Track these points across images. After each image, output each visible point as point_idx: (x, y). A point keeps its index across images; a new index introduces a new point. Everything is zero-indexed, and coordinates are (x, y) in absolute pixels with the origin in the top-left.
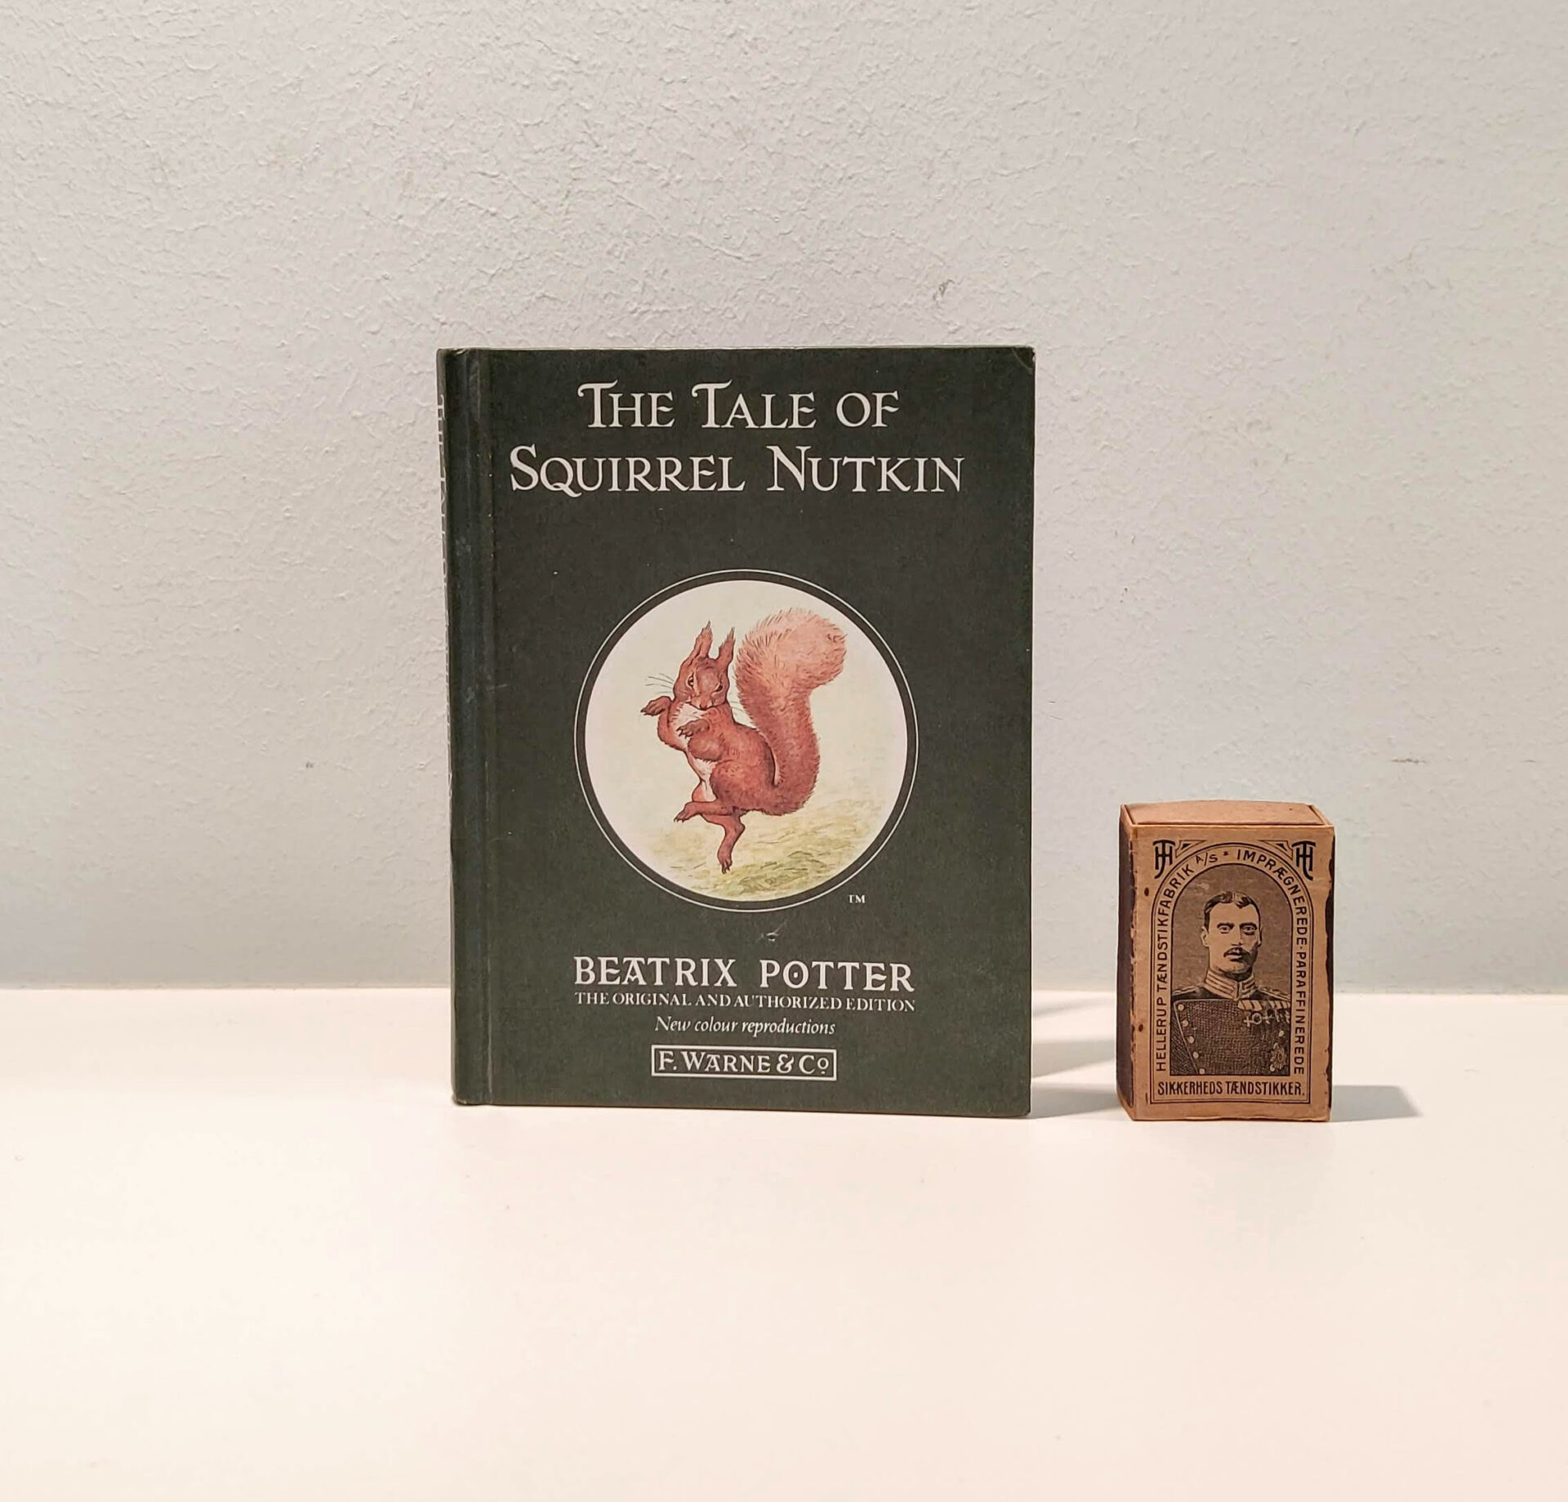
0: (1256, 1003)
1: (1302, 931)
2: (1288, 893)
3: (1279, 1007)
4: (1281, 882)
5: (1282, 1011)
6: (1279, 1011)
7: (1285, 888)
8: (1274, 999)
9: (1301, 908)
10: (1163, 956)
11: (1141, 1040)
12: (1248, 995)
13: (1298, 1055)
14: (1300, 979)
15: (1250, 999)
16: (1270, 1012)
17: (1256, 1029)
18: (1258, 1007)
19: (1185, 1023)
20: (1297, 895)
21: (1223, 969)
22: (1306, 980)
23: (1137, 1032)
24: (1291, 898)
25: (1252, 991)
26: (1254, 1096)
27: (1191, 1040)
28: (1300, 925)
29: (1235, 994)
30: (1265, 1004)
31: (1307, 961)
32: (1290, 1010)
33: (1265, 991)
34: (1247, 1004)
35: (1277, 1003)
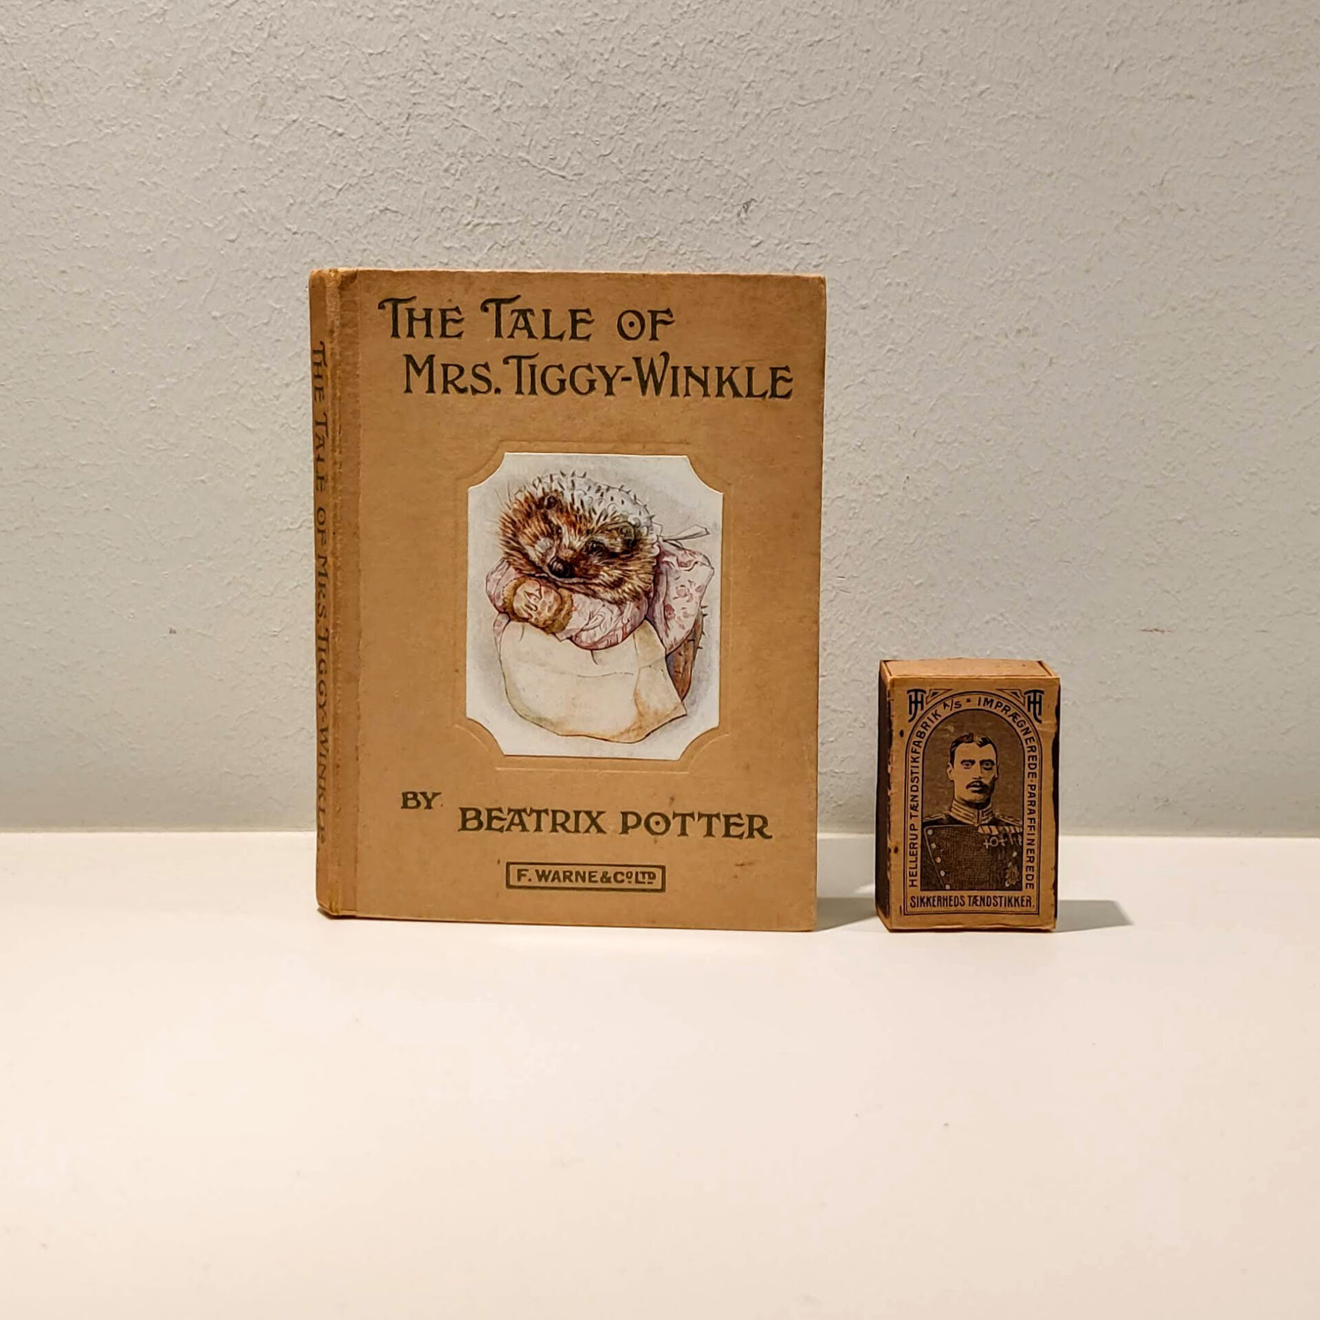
0: (993, 828)
1: (1033, 766)
2: (1021, 734)
3: (1013, 831)
4: (1015, 726)
5: (1015, 835)
6: (1013, 835)
7: (1018, 730)
8: (1008, 825)
9: (1031, 747)
10: (915, 788)
11: (896, 861)
12: (987, 822)
13: (1029, 873)
14: (1031, 807)
15: (989, 824)
16: (1006, 836)
17: (993, 851)
18: (995, 832)
19: (934, 846)
20: (1028, 736)
21: (967, 799)
22: (1036, 808)
23: (892, 854)
24: (1023, 738)
25: (990, 818)
26: (992, 908)
27: (939, 860)
28: (1031, 761)
29: (975, 820)
30: (1001, 828)
31: (1036, 792)
32: (1022, 834)
33: (1001, 818)
34: (986, 828)
35: (1012, 828)
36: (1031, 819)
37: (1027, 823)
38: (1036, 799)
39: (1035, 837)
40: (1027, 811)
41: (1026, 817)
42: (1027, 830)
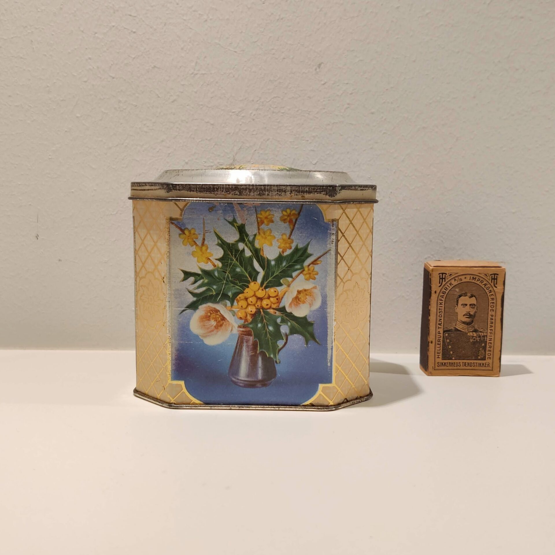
1: (492, 307)
2: (488, 293)
3: (483, 335)
4: (485, 289)
5: (484, 336)
6: (483, 336)
7: (487, 291)
8: (481, 332)
9: (492, 298)
10: (440, 316)
11: (431, 347)
12: (471, 330)
13: (489, 353)
14: (491, 324)
15: (472, 332)
16: (480, 337)
17: (474, 343)
19: (448, 341)
21: (462, 321)
22: (493, 325)
23: (430, 344)
25: (473, 329)
26: (472, 367)
27: (450, 347)
28: (492, 305)
29: (466, 330)
30: (478, 333)
31: (494, 318)
32: (487, 336)
33: (478, 329)
34: (471, 334)
35: (482, 333)
36: (491, 330)
37: (489, 331)
38: (493, 321)
39: (492, 337)
40: (489, 326)
41: (489, 328)
42: (489, 334)
